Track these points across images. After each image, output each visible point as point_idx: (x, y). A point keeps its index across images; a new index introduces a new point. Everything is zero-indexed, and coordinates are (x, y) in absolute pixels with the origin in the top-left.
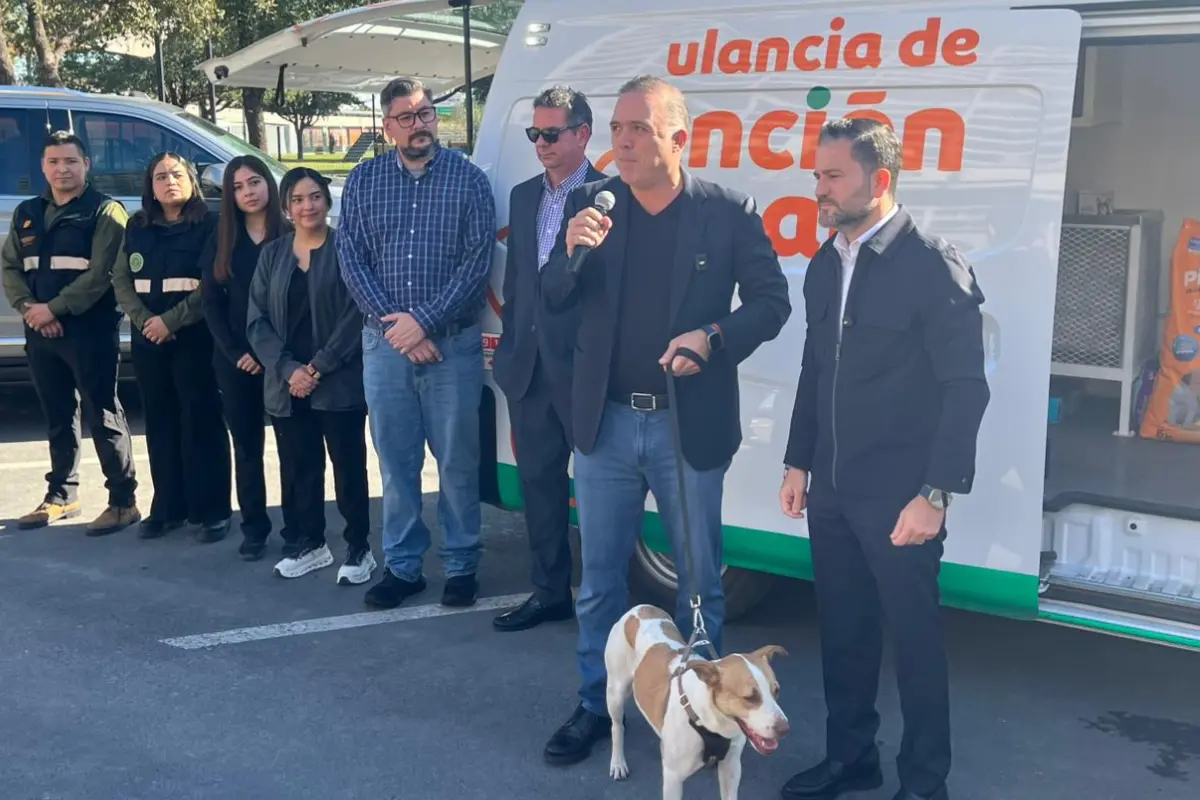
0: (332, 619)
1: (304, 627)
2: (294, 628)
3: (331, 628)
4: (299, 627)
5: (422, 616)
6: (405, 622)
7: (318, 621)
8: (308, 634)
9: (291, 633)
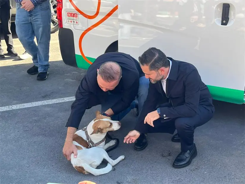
0: (25, 104)
1: (16, 107)
2: (13, 108)
3: (24, 107)
4: (15, 107)
5: (53, 103)
6: (48, 105)
7: (20, 105)
8: (17, 109)
9: (12, 109)
